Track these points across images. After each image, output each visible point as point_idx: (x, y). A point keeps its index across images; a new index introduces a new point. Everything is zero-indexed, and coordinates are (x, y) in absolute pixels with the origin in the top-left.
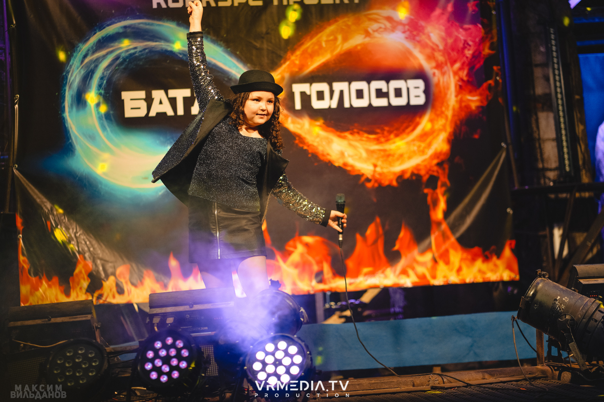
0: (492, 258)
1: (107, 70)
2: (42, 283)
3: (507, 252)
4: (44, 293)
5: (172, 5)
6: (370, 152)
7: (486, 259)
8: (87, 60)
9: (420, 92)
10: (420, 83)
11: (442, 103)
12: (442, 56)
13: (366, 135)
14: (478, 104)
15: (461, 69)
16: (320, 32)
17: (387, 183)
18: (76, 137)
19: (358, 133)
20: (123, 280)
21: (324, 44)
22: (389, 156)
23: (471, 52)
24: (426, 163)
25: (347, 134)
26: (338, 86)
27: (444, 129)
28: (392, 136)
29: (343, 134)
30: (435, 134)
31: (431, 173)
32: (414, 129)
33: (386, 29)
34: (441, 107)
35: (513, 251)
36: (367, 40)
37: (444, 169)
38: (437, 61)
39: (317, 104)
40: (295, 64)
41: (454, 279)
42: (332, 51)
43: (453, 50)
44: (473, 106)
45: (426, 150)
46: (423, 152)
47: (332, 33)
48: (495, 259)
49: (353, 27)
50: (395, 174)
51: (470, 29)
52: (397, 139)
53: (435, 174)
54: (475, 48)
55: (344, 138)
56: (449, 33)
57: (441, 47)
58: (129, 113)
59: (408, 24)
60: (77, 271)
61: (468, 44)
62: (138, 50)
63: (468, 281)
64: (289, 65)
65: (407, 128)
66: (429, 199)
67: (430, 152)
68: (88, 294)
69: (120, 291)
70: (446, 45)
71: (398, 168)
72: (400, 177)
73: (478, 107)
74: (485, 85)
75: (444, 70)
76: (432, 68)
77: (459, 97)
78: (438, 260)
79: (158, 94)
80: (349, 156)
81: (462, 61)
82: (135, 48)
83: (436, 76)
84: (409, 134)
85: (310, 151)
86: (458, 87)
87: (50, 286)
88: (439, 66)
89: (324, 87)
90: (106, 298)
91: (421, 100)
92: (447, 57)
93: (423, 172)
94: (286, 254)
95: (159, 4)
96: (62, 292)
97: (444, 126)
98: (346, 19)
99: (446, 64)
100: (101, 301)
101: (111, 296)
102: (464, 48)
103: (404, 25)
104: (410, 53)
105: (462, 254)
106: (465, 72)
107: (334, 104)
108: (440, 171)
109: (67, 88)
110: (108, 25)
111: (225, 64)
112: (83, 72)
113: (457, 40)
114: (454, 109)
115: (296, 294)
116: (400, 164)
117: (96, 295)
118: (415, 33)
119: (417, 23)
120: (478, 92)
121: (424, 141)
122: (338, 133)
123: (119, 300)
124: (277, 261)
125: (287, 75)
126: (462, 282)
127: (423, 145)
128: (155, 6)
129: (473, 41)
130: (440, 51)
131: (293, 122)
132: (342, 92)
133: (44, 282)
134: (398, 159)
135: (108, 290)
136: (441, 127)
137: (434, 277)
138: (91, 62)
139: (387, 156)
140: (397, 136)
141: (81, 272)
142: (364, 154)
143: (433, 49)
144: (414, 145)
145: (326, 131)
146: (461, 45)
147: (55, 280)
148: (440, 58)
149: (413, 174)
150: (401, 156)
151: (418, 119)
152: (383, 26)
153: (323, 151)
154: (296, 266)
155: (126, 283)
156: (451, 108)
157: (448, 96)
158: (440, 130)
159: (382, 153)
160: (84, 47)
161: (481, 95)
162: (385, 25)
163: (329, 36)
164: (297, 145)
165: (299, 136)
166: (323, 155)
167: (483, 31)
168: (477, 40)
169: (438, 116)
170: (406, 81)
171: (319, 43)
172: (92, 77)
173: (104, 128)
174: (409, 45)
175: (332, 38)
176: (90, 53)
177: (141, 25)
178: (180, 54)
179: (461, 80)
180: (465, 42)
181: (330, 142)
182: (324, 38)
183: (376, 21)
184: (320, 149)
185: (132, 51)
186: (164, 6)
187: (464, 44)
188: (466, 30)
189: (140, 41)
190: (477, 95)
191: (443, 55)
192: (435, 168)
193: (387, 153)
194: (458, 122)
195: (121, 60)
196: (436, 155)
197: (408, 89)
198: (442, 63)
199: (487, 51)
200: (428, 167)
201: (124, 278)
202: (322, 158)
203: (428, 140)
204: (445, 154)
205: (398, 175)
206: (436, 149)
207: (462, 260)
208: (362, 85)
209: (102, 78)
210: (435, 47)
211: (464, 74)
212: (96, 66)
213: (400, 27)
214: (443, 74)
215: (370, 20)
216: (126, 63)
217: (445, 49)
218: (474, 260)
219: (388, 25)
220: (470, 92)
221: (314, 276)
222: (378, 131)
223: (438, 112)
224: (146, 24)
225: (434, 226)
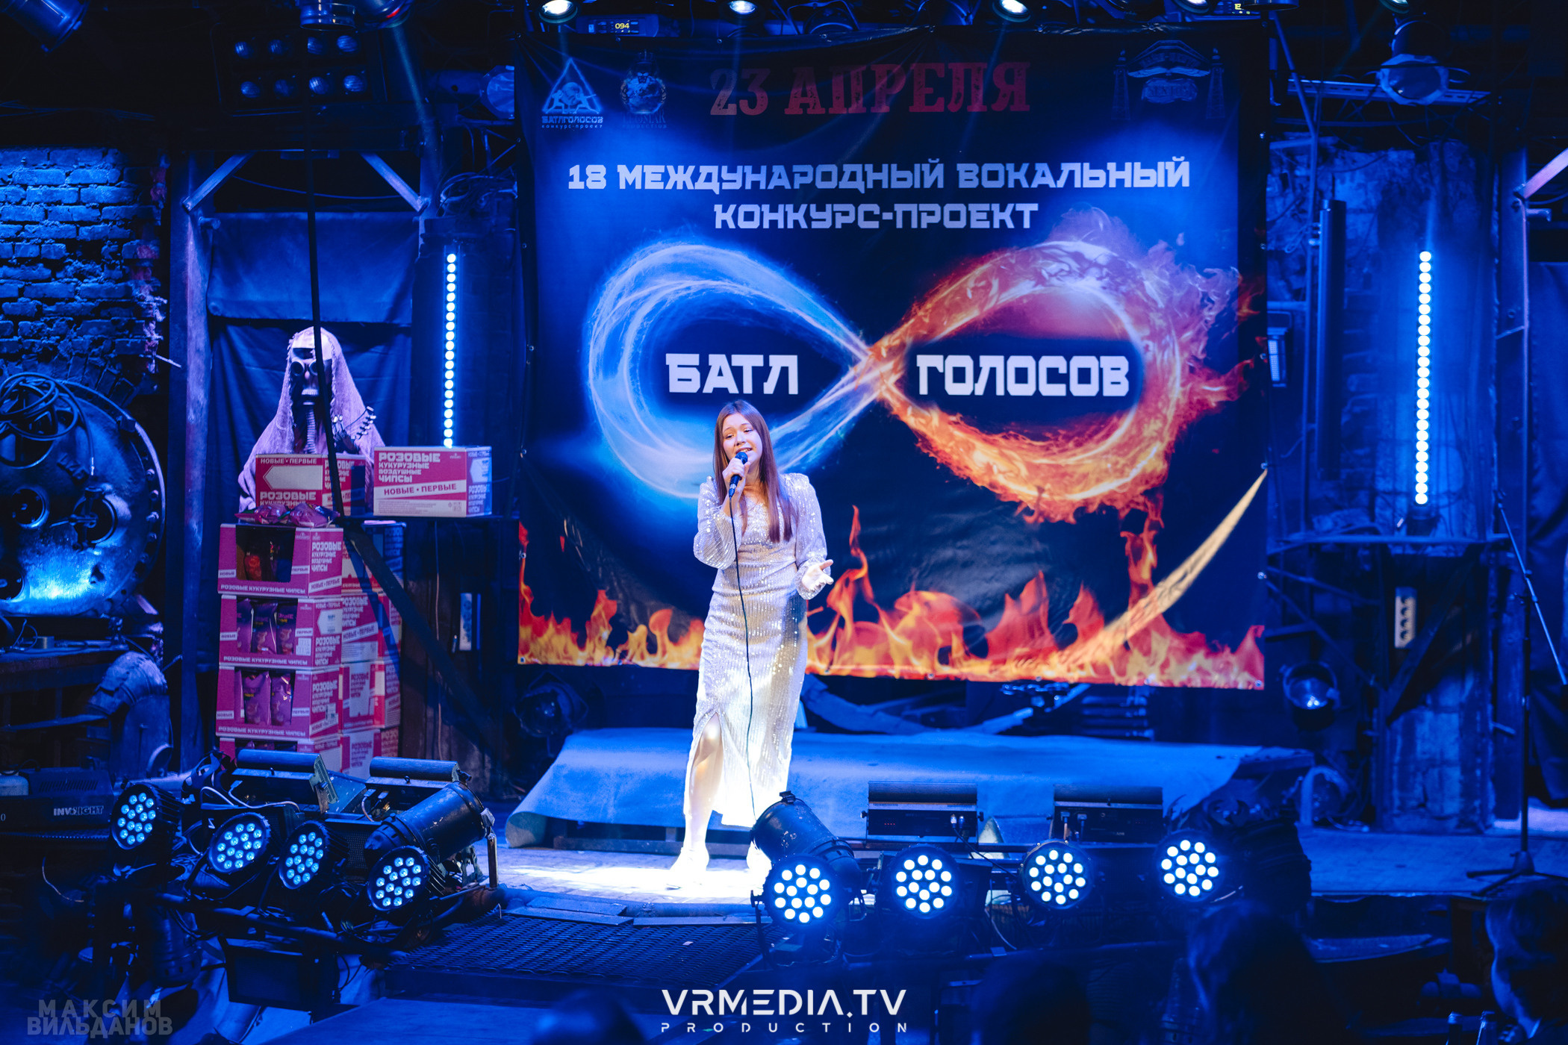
0: (1223, 651)
1: (649, 320)
2: (547, 626)
3: (1249, 643)
4: (550, 641)
5: (743, 224)
6: (1033, 468)
7: (1213, 651)
8: (621, 302)
9: (1121, 376)
10: (1122, 362)
11: (1159, 396)
12: (1161, 318)
13: (1028, 441)
14: (1222, 398)
15: (1193, 341)
16: (966, 274)
17: (1059, 518)
18: (603, 416)
19: (1016, 437)
20: (657, 633)
21: (970, 295)
22: (1064, 475)
23: (1213, 313)
24: (1125, 490)
25: (998, 437)
26: (987, 362)
27: (1159, 436)
28: (1071, 445)
29: (991, 438)
30: (1143, 445)
31: (1132, 505)
32: (1107, 436)
33: (1070, 273)
34: (1156, 402)
35: (1257, 641)
36: (1039, 289)
37: (1155, 502)
38: (1152, 327)
39: (952, 388)
40: (923, 323)
41: (1154, 678)
42: (982, 306)
43: (1183, 309)
44: (1213, 401)
45: (1127, 469)
46: (1122, 473)
47: (984, 276)
48: (1228, 651)
49: (1019, 268)
50: (1073, 504)
51: (1215, 274)
52: (1079, 450)
53: (1141, 508)
54: (1224, 306)
55: (993, 443)
56: (1177, 283)
57: (1161, 305)
58: (675, 387)
59: (1108, 266)
60: (595, 613)
61: (1209, 300)
62: (692, 291)
63: (1177, 683)
64: (913, 325)
65: (1096, 432)
66: (1128, 546)
67: (1134, 473)
68: (610, 648)
69: (652, 647)
70: (1170, 300)
71: (1078, 496)
72: (1081, 511)
73: (1219, 403)
74: (1237, 366)
75: (1163, 342)
76: (1143, 339)
77: (1189, 386)
78: (1131, 645)
79: (717, 361)
80: (1000, 472)
81: (1198, 327)
82: (688, 288)
83: (1150, 352)
84: (1098, 442)
85: (939, 461)
86: (1187, 370)
87: (558, 632)
88: (1156, 336)
89: (965, 361)
90: (632, 657)
91: (1122, 390)
92: (1170, 320)
93: (1119, 505)
94: (895, 617)
95: (724, 222)
96: (573, 642)
97: (1160, 433)
98: (1008, 254)
99: (1169, 332)
100: (625, 661)
101: (638, 654)
102: (1203, 306)
103: (1100, 267)
104: (1110, 313)
105: (1172, 641)
106: (1202, 347)
107: (980, 390)
108: (1149, 504)
109: (592, 344)
110: (652, 252)
111: (816, 320)
112: (614, 321)
113: (1190, 291)
114: (1178, 406)
115: (906, 677)
116: (1082, 490)
117: (619, 650)
118: (1118, 280)
119: (1123, 264)
120: (1223, 379)
121: (1125, 454)
122: (984, 436)
123: (651, 662)
124: (883, 626)
125: (909, 340)
126: (1168, 685)
127: (1122, 461)
128: (718, 225)
129: (1218, 295)
130: (1158, 310)
131: (914, 415)
132: (993, 371)
133: (551, 625)
134: (1079, 482)
135: (636, 647)
136: (1155, 434)
137: (1122, 673)
138: (625, 307)
139: (1061, 475)
140: (1079, 445)
141: (600, 615)
142: (1024, 471)
143: (1147, 307)
144: (1107, 460)
145: (966, 432)
146: (1198, 301)
147: (566, 622)
148: (1159, 322)
149: (1102, 505)
150: (1085, 476)
151: (1115, 420)
152: (1067, 268)
153: (958, 462)
154: (909, 634)
155: (662, 636)
156: (1173, 403)
157: (1170, 384)
158: (1153, 439)
159: (1054, 471)
160: (617, 283)
161: (1227, 383)
162: (1070, 267)
163: (978, 280)
164: (919, 449)
165: (923, 437)
166: (959, 469)
167: (1239, 277)
168: (1227, 293)
169: (1150, 415)
170: (1099, 359)
171: (961, 292)
172: (626, 330)
173: (640, 407)
174: (1108, 300)
175: (983, 283)
176: (626, 291)
177: (698, 254)
178: (751, 301)
179: (1195, 358)
180: (1205, 295)
181: (970, 448)
182: (971, 284)
183: (1055, 258)
184: (955, 457)
185: (684, 293)
186: (732, 225)
187: (1202, 300)
188: (1208, 276)
189: (696, 277)
190: (1221, 385)
191: (1164, 317)
192: (1141, 499)
193: (1062, 471)
194: (1185, 427)
195: (668, 305)
196: (1144, 478)
197: (1101, 371)
198: (1161, 330)
199: (1245, 310)
200: (1130, 497)
201: (661, 630)
202: (957, 472)
203: (1132, 454)
204: (1158, 477)
205: (1077, 506)
206: (1144, 470)
207: (1170, 649)
208: (1026, 361)
209: (640, 332)
210: (1150, 304)
211: (1199, 349)
212: (633, 313)
213: (1094, 271)
214: (1163, 348)
215: (1047, 257)
216: (675, 310)
217: (1167, 307)
218: (1190, 651)
219: (1075, 265)
220: (1208, 379)
221: (936, 654)
222: (1049, 435)
223: (1151, 410)
224: (704, 252)
225: (1135, 592)
